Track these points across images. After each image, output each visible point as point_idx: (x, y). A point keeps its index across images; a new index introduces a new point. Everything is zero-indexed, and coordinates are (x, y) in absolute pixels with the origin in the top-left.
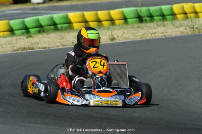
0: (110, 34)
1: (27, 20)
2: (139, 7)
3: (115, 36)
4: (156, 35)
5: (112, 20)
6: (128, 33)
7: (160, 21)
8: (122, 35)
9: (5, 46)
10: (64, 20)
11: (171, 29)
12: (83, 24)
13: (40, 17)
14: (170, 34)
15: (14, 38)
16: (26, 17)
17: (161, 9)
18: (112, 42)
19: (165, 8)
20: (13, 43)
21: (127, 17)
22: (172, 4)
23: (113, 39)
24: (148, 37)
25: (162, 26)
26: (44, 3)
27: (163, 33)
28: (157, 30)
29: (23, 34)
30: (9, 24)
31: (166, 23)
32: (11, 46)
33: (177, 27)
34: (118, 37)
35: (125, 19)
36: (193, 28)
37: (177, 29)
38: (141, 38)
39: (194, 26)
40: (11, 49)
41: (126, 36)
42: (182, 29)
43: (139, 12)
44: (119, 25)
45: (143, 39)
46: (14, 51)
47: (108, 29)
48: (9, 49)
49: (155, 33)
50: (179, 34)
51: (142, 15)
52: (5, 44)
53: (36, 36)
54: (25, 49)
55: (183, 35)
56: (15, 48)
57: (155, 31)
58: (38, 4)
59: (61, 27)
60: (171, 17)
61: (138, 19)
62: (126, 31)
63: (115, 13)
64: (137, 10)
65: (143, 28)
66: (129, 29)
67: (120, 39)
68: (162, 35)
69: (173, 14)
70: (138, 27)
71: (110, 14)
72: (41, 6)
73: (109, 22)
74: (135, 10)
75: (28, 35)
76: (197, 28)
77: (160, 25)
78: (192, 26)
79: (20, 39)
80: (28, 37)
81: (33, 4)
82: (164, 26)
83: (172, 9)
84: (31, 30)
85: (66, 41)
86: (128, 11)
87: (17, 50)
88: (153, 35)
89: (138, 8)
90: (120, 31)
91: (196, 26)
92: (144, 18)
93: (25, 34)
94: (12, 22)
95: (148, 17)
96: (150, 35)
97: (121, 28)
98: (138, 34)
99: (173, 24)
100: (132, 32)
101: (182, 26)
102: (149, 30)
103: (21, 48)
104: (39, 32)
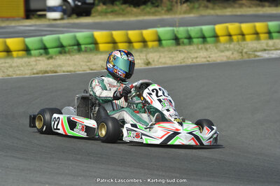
0: (145, 57)
1: (45, 38)
2: (176, 27)
3: (151, 60)
4: (198, 59)
5: (144, 42)
6: (165, 57)
7: (201, 44)
8: (159, 59)
9: (22, 68)
10: (89, 40)
11: (216, 53)
12: (111, 45)
13: (61, 36)
14: (214, 59)
15: (33, 59)
16: (45, 35)
17: (201, 30)
18: (147, 67)
19: (206, 29)
20: (31, 65)
21: (162, 38)
22: (215, 24)
23: (148, 63)
24: (189, 62)
25: (204, 50)
26: (62, 19)
27: (205, 58)
28: (199, 54)
29: (41, 55)
30: (24, 42)
31: (208, 46)
32: (30, 68)
33: (222, 51)
34: (154, 61)
35: (159, 40)
36: (241, 53)
37: (223, 54)
38: (181, 63)
39: (242, 50)
40: (29, 72)
41: (163, 60)
42: (228, 53)
43: (176, 32)
44: (153, 47)
45: (183, 64)
46: (34, 74)
47: (141, 52)
48: (27, 72)
49: (197, 58)
50: (225, 59)
51: (179, 36)
52: (23, 66)
53: (58, 57)
54: (46, 72)
55: (230, 60)
56: (35, 71)
57: (196, 55)
58: (55, 20)
59: (86, 48)
60: (213, 39)
61: (174, 41)
62: (162, 55)
63: (148, 33)
64: (173, 30)
65: (182, 52)
66: (166, 53)
67: (156, 63)
68: (205, 60)
69: (216, 36)
70: (176, 51)
71: (142, 34)
72: (59, 22)
73: (141, 44)
74: (171, 30)
75: (48, 56)
76: (246, 53)
77: (201, 49)
78: (240, 50)
79: (39, 60)
80: (48, 59)
81: (49, 20)
82: (207, 50)
83: (214, 30)
84: (50, 50)
85: (94, 64)
86: (163, 31)
87: (37, 73)
88: (194, 60)
89: (175, 29)
90: (155, 54)
91: (245, 50)
92: (181, 40)
93: (44, 55)
94: (28, 40)
95: (186, 38)
96: (190, 60)
97: (155, 52)
98: (177, 59)
99: (216, 48)
100: (170, 56)
101: (228, 50)
102: (190, 54)
103: (41, 71)
104: (61, 53)
